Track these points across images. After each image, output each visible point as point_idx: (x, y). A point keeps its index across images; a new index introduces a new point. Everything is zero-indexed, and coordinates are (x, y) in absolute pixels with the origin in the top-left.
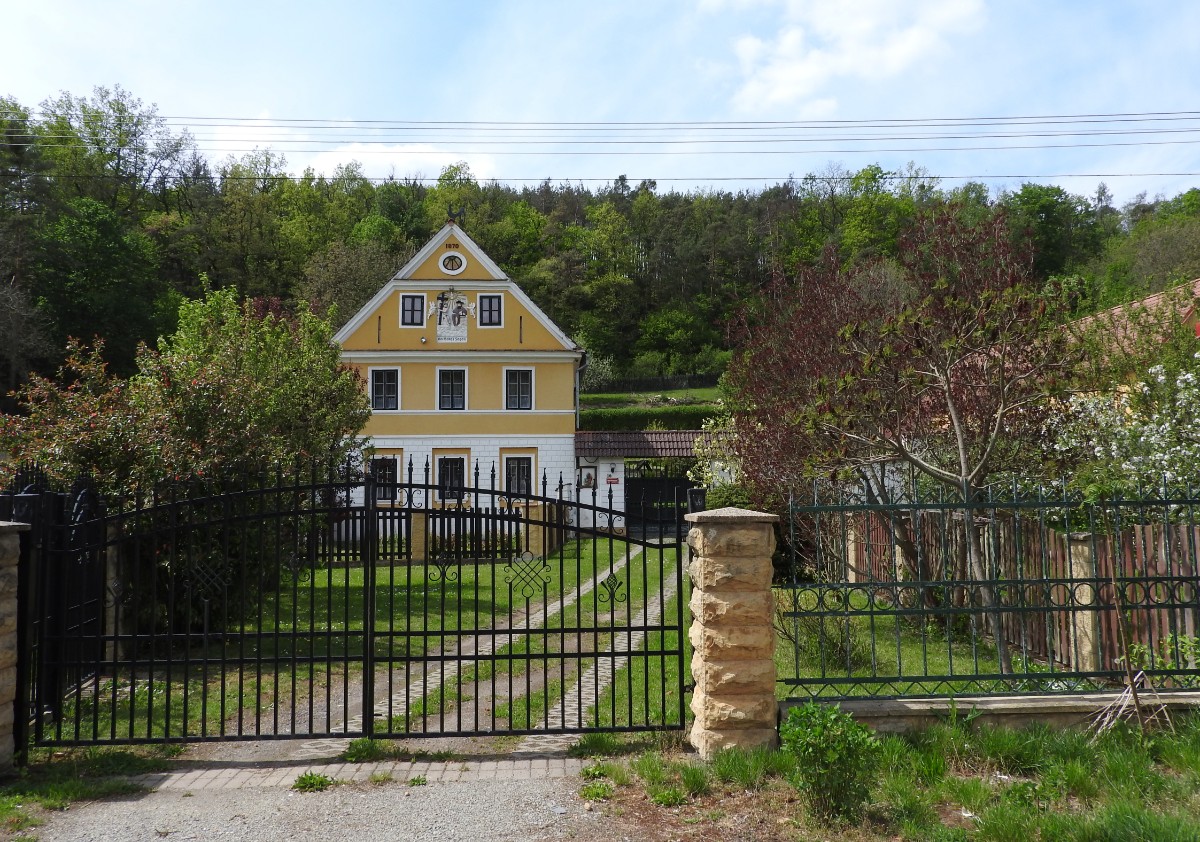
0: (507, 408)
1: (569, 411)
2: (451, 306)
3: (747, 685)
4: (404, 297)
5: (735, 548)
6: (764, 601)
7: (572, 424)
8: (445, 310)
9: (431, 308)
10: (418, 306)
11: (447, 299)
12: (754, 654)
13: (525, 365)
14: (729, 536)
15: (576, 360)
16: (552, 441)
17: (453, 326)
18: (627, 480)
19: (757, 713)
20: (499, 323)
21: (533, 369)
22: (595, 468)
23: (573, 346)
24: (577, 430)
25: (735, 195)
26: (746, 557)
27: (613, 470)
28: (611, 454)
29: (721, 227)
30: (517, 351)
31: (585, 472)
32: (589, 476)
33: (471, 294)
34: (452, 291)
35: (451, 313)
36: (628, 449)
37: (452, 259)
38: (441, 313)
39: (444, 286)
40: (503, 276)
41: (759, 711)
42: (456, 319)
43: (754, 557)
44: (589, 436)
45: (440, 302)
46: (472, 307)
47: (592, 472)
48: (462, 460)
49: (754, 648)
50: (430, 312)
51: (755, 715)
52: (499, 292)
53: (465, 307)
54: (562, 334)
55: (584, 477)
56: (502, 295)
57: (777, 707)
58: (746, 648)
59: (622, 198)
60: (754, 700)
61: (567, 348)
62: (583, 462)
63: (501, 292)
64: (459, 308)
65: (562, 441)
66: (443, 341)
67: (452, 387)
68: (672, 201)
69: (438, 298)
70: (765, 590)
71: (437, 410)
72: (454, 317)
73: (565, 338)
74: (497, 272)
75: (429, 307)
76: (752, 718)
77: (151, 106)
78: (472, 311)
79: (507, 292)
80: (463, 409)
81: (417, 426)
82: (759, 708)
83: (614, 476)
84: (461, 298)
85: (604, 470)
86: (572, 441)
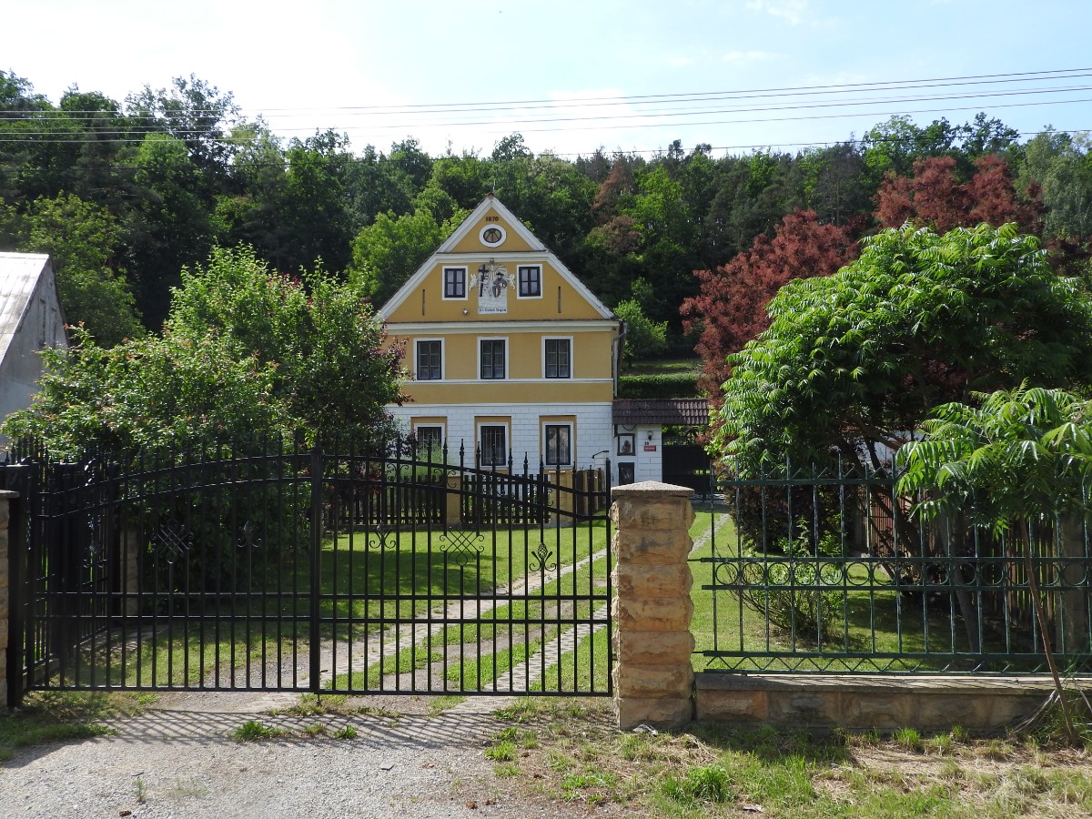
0: (547, 377)
1: (607, 380)
2: (492, 278)
3: (660, 655)
4: (447, 270)
5: (650, 521)
6: (678, 574)
7: (610, 392)
8: (485, 282)
9: (472, 280)
10: (459, 279)
11: (487, 271)
12: (668, 626)
13: (563, 334)
14: (644, 509)
15: (614, 329)
16: (591, 409)
17: (493, 298)
18: (664, 448)
19: (670, 684)
20: (538, 293)
21: (571, 338)
22: (634, 436)
23: (610, 314)
24: (615, 398)
25: (794, 156)
26: (661, 530)
27: (650, 438)
28: (648, 421)
29: (777, 189)
30: (556, 320)
31: (623, 439)
32: (627, 443)
33: (510, 266)
34: (492, 263)
35: (492, 285)
36: (666, 417)
37: (492, 231)
38: (482, 285)
39: (485, 258)
40: (541, 246)
41: (672, 682)
42: (496, 291)
43: (670, 530)
44: (626, 405)
45: (481, 274)
46: (512, 279)
47: (630, 439)
48: (503, 428)
49: (667, 620)
50: (472, 284)
51: (668, 684)
52: (538, 262)
53: (504, 278)
54: (599, 303)
55: (622, 444)
56: (541, 266)
57: (691, 677)
58: (660, 620)
59: (676, 162)
60: (668, 670)
61: (605, 317)
62: (621, 430)
63: (540, 263)
64: (499, 279)
65: (600, 409)
66: (484, 313)
67: (493, 356)
68: (727, 164)
69: (480, 271)
70: (679, 563)
71: (479, 379)
72: (494, 288)
73: (602, 307)
74: (535, 243)
75: (470, 279)
76: (665, 688)
77: (228, 94)
78: (512, 283)
79: (545, 264)
80: (504, 378)
81: (459, 396)
82: (673, 678)
83: (651, 443)
84: (501, 270)
85: (641, 436)
86: (610, 409)
